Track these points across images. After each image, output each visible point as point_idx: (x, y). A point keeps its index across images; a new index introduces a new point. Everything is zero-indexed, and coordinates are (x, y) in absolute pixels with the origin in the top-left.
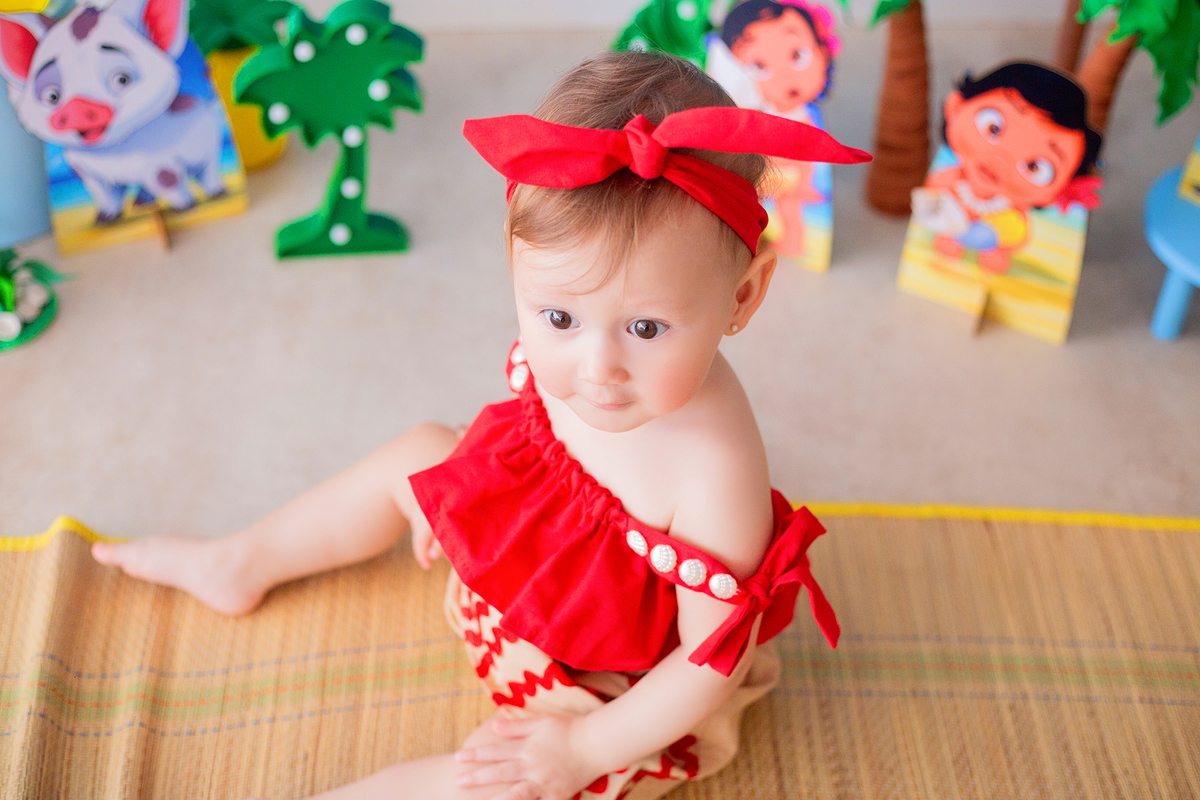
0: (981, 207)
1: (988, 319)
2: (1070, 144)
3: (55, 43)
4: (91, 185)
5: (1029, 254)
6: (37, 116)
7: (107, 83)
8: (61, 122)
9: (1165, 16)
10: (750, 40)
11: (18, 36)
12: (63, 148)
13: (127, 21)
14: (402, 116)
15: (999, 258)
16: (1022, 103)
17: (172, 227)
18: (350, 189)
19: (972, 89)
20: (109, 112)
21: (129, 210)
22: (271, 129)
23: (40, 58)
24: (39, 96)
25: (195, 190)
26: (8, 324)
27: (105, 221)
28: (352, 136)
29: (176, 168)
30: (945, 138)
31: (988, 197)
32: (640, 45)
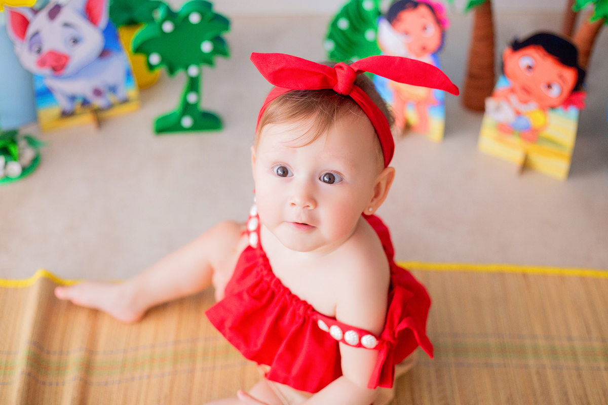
0: (523, 108)
1: (526, 166)
2: (569, 75)
3: (39, 23)
4: (58, 96)
5: (547, 133)
6: (30, 60)
7: (66, 43)
8: (42, 63)
10: (401, 20)
11: (19, 19)
12: (42, 78)
13: (77, 11)
14: (219, 60)
15: (531, 135)
16: (545, 53)
17: (100, 117)
18: (192, 98)
19: (518, 46)
20: (66, 57)
21: (78, 109)
22: (151, 67)
23: (31, 30)
24: (31, 51)
26: (15, 168)
27: (66, 115)
28: (193, 71)
29: (102, 88)
30: (503, 71)
31: (525, 102)
32: (344, 24)
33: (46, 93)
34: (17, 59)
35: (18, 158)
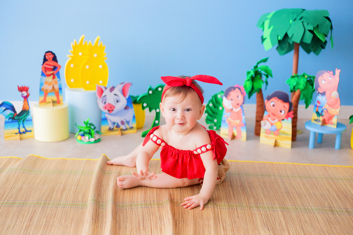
0: (273, 122)
1: (276, 145)
2: (287, 105)
3: (106, 92)
4: (109, 121)
5: (282, 130)
6: (101, 106)
7: (114, 102)
8: (105, 108)
9: (303, 86)
10: (230, 95)
11: (100, 90)
12: (105, 113)
13: (120, 91)
16: (278, 99)
18: (157, 122)
19: (269, 98)
20: (114, 107)
21: (115, 128)
22: (143, 108)
23: (103, 95)
24: (102, 102)
25: (128, 126)
26: (92, 139)
27: (111, 130)
28: (158, 110)
29: (125, 121)
32: (211, 105)
33: (105, 119)
34: (97, 104)
35: (94, 137)
